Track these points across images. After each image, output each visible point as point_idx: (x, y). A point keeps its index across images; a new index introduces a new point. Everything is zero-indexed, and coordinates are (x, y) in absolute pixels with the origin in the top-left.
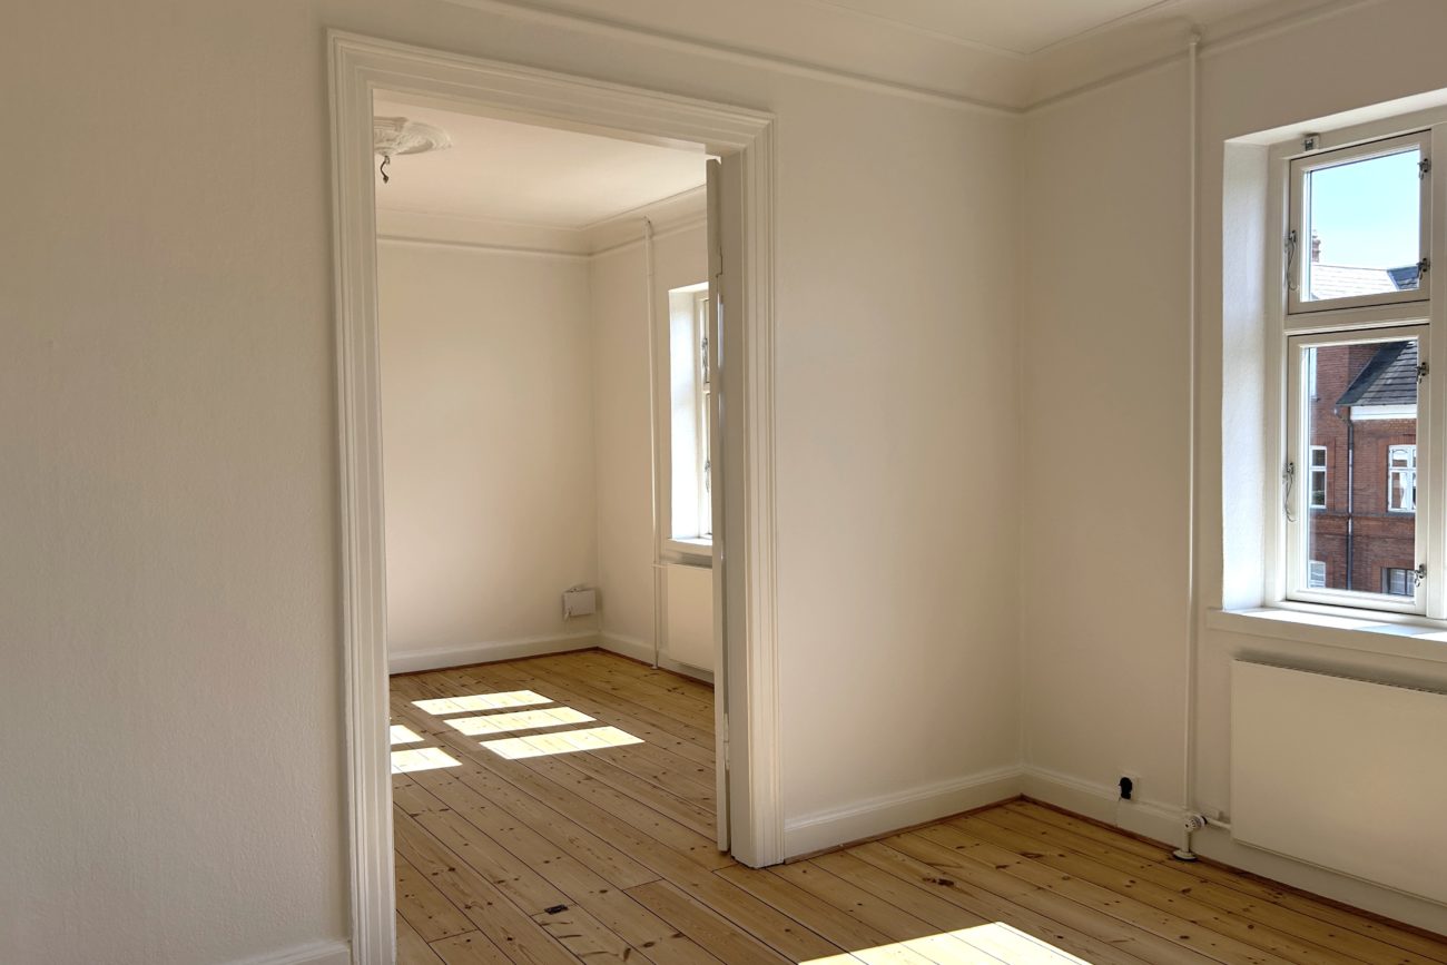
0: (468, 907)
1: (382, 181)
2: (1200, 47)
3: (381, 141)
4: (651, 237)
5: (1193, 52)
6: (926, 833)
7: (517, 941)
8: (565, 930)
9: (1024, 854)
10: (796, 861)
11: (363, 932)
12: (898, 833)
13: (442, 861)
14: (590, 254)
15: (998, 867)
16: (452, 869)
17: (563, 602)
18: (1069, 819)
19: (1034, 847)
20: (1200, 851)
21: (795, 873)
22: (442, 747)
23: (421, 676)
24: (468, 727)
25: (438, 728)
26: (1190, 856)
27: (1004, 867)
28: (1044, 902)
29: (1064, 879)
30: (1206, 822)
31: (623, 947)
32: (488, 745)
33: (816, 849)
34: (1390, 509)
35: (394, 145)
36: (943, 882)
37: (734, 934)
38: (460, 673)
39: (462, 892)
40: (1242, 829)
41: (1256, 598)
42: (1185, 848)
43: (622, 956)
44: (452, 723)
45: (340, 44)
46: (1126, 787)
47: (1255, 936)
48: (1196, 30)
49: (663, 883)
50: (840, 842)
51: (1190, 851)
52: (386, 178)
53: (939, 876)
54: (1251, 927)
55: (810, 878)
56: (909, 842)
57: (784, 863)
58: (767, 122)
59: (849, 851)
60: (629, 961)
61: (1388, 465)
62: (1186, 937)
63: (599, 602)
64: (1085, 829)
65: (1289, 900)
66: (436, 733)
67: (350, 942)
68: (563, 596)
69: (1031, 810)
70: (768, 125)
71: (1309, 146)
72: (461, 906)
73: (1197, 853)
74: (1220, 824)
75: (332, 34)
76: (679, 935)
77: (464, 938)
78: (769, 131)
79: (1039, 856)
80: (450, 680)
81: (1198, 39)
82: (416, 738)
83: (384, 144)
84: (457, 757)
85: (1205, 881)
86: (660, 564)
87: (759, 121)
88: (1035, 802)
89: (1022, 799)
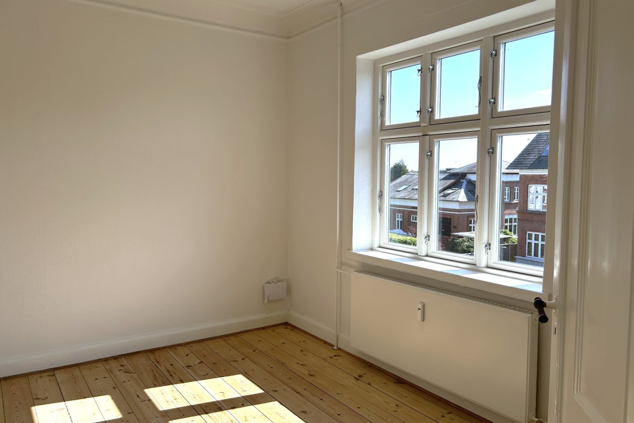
4: (342, 16)
14: (288, 38)
17: (264, 290)
63: (289, 291)
68: (264, 287)
86: (341, 269)
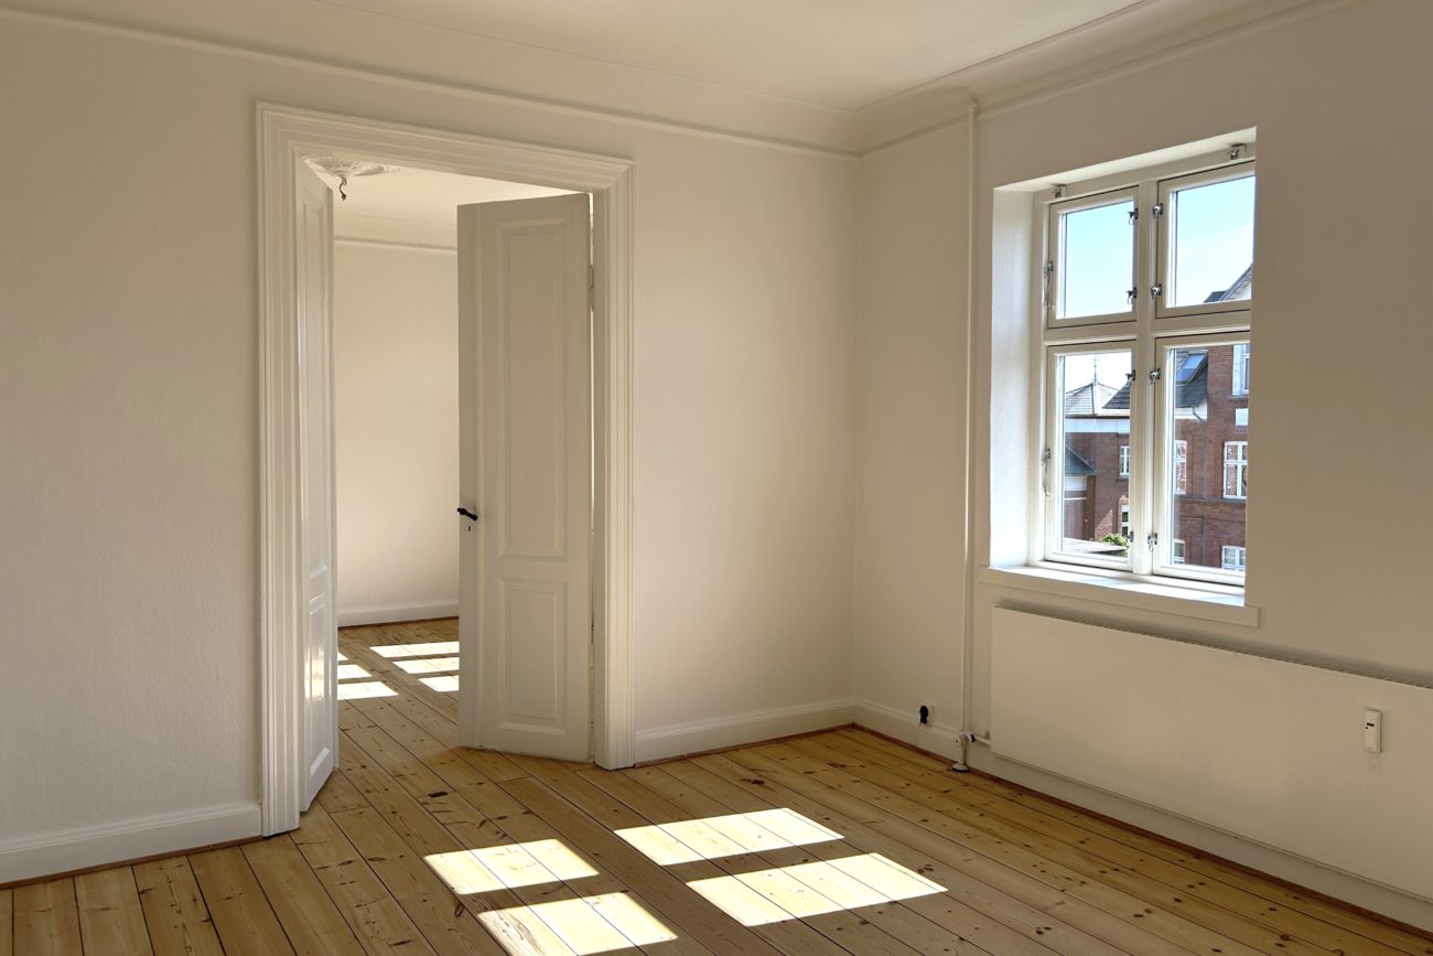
0: (368, 792)
1: (341, 198)
2: (977, 112)
3: (338, 166)
5: (971, 117)
6: (760, 749)
7: (399, 814)
8: (439, 808)
9: (833, 765)
10: (644, 766)
11: (272, 797)
12: (736, 748)
13: (357, 761)
15: (806, 773)
16: (364, 767)
18: (882, 741)
19: (842, 760)
20: (972, 763)
21: (641, 775)
22: (384, 682)
23: (383, 628)
24: (410, 667)
25: (385, 667)
26: (964, 768)
27: (810, 773)
28: (830, 798)
29: (855, 782)
30: (974, 739)
31: (482, 818)
32: (425, 681)
33: (662, 757)
34: (1225, 496)
35: (350, 169)
36: (756, 782)
37: (572, 812)
38: (417, 626)
39: (367, 782)
40: (998, 745)
41: (1022, 559)
42: (961, 762)
43: (478, 825)
44: (400, 664)
45: (266, 113)
46: (924, 712)
47: (981, 822)
48: (975, 100)
49: (531, 779)
50: (685, 753)
51: (965, 764)
52: (344, 196)
53: (753, 777)
54: (982, 815)
55: (650, 778)
56: (746, 756)
57: (633, 767)
58: (627, 167)
59: (692, 760)
60: (483, 827)
61: (1223, 458)
62: (926, 821)
64: (892, 749)
65: (1026, 799)
66: (384, 672)
67: (261, 804)
69: (857, 735)
70: (628, 170)
71: (1058, 195)
72: (363, 791)
73: (970, 765)
74: (984, 741)
75: (260, 105)
76: (528, 812)
77: (357, 811)
78: (629, 176)
79: (843, 766)
80: (410, 631)
81: (976, 106)
82: (366, 674)
83: (341, 169)
84: (395, 690)
85: (966, 785)
87: (621, 166)
88: (862, 729)
89: (854, 726)
